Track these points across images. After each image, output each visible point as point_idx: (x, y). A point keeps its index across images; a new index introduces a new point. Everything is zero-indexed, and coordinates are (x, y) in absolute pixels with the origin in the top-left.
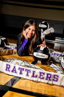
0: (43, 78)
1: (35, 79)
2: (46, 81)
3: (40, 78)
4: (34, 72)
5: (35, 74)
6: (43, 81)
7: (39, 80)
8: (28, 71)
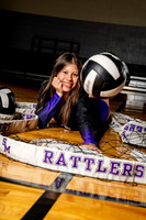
0: (117, 173)
1: (102, 175)
2: (123, 179)
3: (111, 172)
4: (100, 162)
5: (104, 166)
6: (117, 178)
7: (110, 177)
8: (89, 162)
